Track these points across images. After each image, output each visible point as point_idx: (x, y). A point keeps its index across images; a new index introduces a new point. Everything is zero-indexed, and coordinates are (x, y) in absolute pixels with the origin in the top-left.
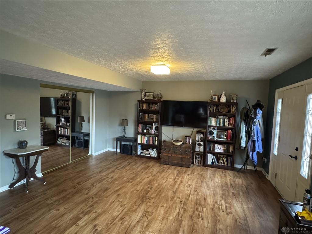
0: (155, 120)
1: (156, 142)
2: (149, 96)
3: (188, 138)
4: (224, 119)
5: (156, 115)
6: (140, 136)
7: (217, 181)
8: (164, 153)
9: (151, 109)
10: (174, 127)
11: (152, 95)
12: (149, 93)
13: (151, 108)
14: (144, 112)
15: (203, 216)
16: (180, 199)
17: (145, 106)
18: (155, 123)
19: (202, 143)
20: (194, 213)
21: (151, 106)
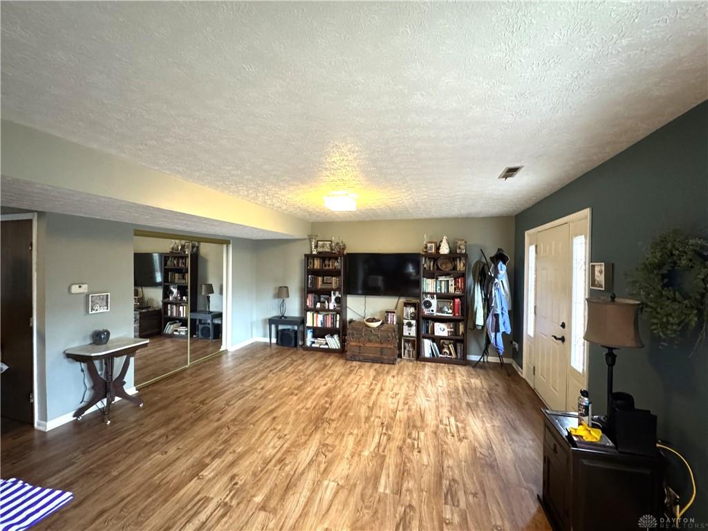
0: (334, 286)
1: (338, 323)
2: (323, 246)
3: (390, 314)
4: (448, 281)
5: (335, 278)
6: (309, 315)
7: (441, 385)
8: (352, 341)
9: (327, 268)
10: (367, 296)
11: (328, 245)
12: (323, 242)
13: (327, 266)
14: (316, 273)
15: (420, 446)
16: (380, 420)
17: (317, 264)
18: (335, 290)
19: (414, 322)
20: (404, 442)
21: (327, 262)
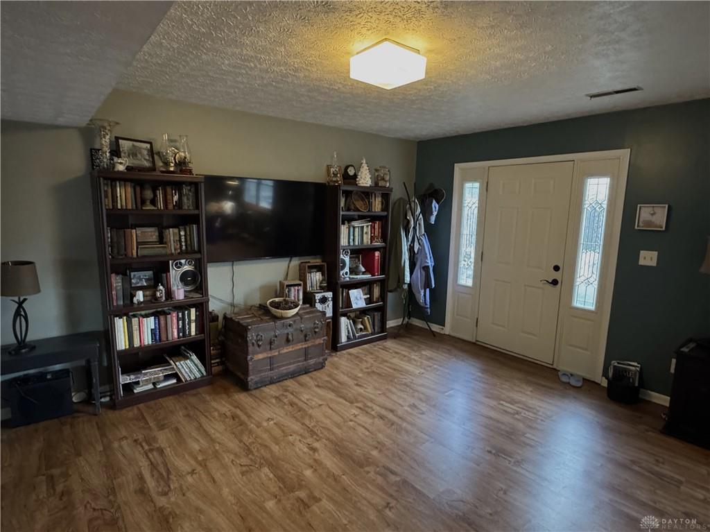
0: (173, 247)
1: (193, 325)
2: (133, 153)
3: (292, 288)
4: (363, 227)
5: (176, 230)
6: (120, 324)
9: (149, 207)
10: (235, 263)
11: (145, 152)
12: (131, 143)
13: (148, 203)
18: (176, 257)
19: (329, 295)
21: (149, 194)
